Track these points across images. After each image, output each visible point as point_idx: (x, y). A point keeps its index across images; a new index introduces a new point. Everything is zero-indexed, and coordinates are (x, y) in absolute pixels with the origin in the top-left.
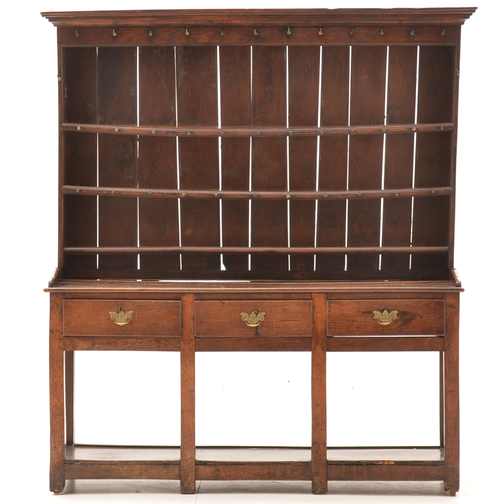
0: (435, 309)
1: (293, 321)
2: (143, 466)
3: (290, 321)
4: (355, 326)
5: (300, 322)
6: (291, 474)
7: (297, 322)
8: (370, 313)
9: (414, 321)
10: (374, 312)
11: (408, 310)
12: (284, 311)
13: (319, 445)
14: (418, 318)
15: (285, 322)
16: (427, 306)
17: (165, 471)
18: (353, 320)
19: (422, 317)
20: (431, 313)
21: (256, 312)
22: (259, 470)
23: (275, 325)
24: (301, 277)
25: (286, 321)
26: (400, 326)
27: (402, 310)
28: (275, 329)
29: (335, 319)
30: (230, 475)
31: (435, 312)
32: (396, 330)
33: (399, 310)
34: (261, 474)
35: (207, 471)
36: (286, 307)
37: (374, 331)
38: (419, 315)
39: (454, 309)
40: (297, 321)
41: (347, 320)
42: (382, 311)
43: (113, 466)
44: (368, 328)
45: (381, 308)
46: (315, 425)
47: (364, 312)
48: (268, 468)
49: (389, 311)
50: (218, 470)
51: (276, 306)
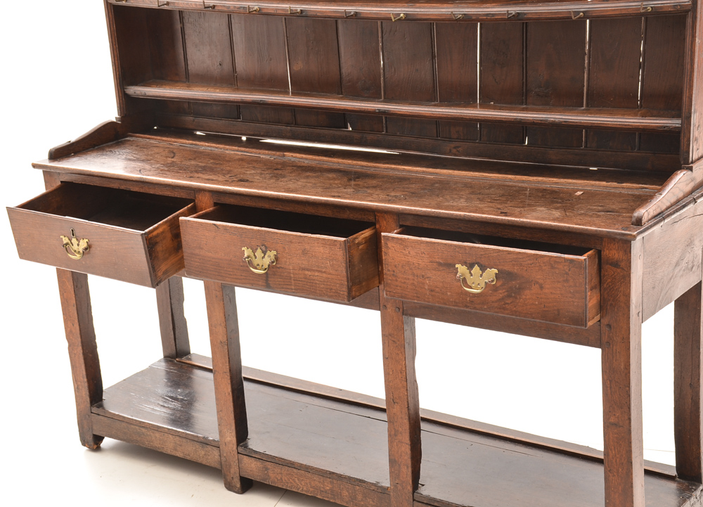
0: (567, 274)
1: (319, 271)
2: (177, 438)
3: (314, 270)
4: (426, 287)
5: (329, 276)
6: (362, 500)
7: (324, 275)
8: (450, 266)
9: (527, 292)
10: (457, 266)
11: (516, 270)
12: (305, 252)
13: (399, 465)
14: (535, 289)
15: (307, 272)
16: (553, 267)
17: (203, 453)
18: (423, 276)
19: (541, 287)
20: (559, 282)
21: (263, 248)
22: (320, 482)
23: (292, 275)
24: (454, 151)
25: (308, 270)
26: (503, 299)
27: (507, 268)
28: (293, 281)
29: (395, 269)
30: (281, 479)
31: (567, 281)
32: (496, 305)
33: (500, 267)
34: (322, 489)
35: (253, 465)
36: (307, 247)
37: (457, 301)
38: (537, 283)
39: (619, 270)
40: (325, 272)
41: (413, 274)
42: (471, 267)
43: (143, 430)
44: (449, 294)
45: (469, 260)
46: (393, 433)
47: (440, 264)
48: (330, 482)
49: (483, 268)
50: (267, 469)
51: (291, 242)
